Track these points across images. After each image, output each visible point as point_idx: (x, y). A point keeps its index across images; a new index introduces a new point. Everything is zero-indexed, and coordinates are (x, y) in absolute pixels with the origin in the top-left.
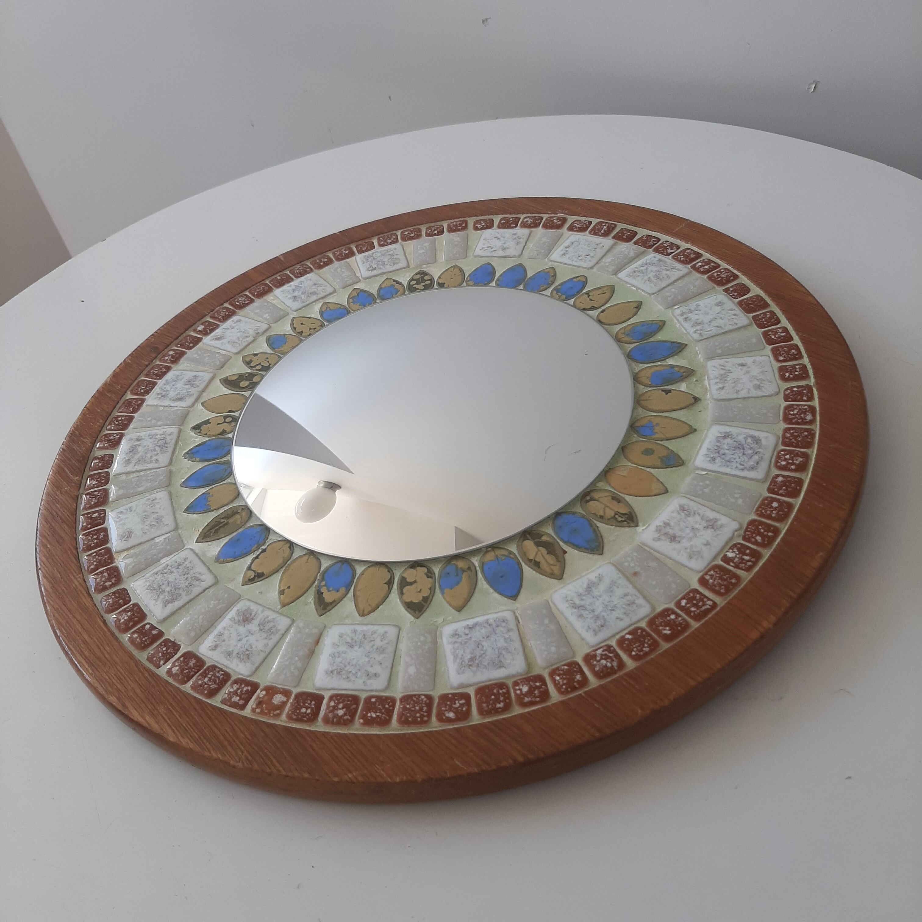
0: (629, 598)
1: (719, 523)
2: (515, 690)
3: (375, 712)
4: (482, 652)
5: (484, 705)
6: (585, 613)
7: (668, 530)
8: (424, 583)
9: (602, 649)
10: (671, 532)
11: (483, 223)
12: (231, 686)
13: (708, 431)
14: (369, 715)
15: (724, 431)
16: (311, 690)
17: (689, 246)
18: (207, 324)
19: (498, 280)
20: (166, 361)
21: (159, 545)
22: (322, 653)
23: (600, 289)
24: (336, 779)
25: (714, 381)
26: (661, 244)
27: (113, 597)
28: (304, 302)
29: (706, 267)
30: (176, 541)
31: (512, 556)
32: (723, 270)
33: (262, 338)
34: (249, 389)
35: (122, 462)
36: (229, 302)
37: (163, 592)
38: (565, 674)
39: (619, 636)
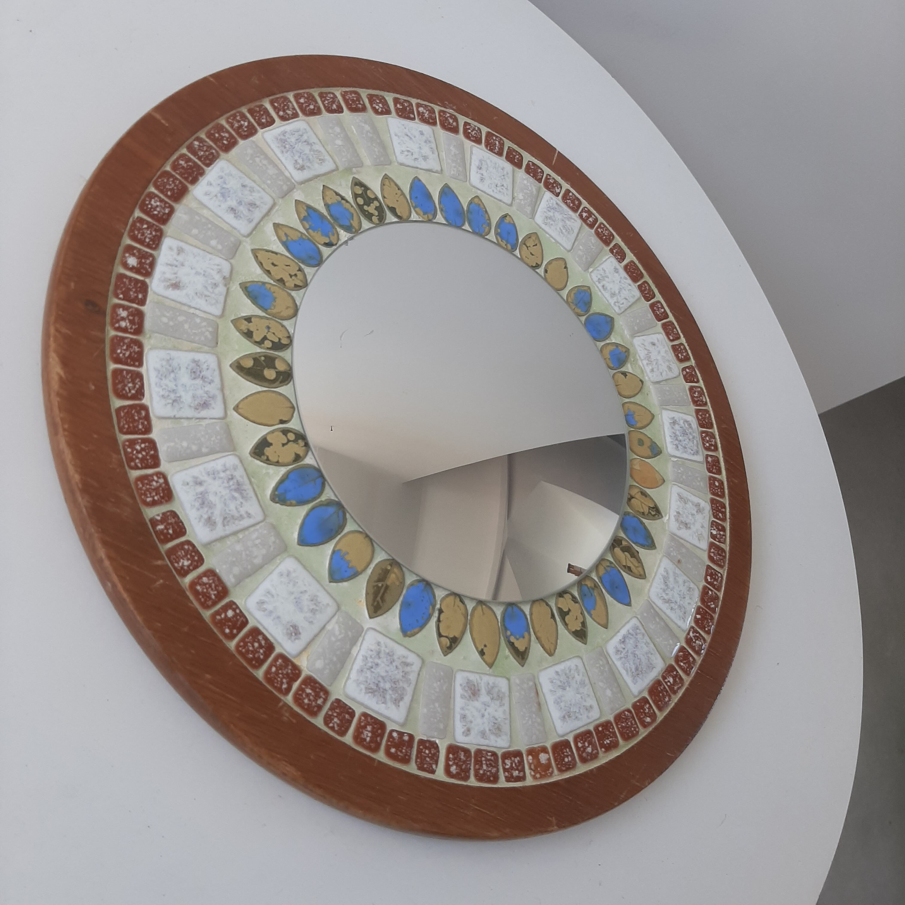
0: (686, 584)
1: (701, 506)
2: (666, 683)
3: (608, 739)
4: (639, 661)
5: (660, 703)
6: (673, 605)
7: (681, 518)
8: (575, 609)
9: (691, 632)
10: (683, 520)
11: (378, 101)
12: (504, 763)
13: (662, 416)
14: (605, 743)
15: (670, 417)
16: (558, 739)
17: (568, 187)
18: (137, 254)
19: (442, 210)
20: (125, 330)
21: (337, 633)
22: (546, 702)
23: (530, 238)
24: (616, 804)
25: (645, 362)
26: (547, 178)
27: (335, 714)
28: (250, 221)
29: (591, 219)
30: (350, 623)
31: (613, 566)
32: (602, 226)
33: (235, 288)
34: (281, 382)
35: (201, 524)
36: (138, 206)
37: (385, 690)
38: (683, 659)
39: (693, 618)
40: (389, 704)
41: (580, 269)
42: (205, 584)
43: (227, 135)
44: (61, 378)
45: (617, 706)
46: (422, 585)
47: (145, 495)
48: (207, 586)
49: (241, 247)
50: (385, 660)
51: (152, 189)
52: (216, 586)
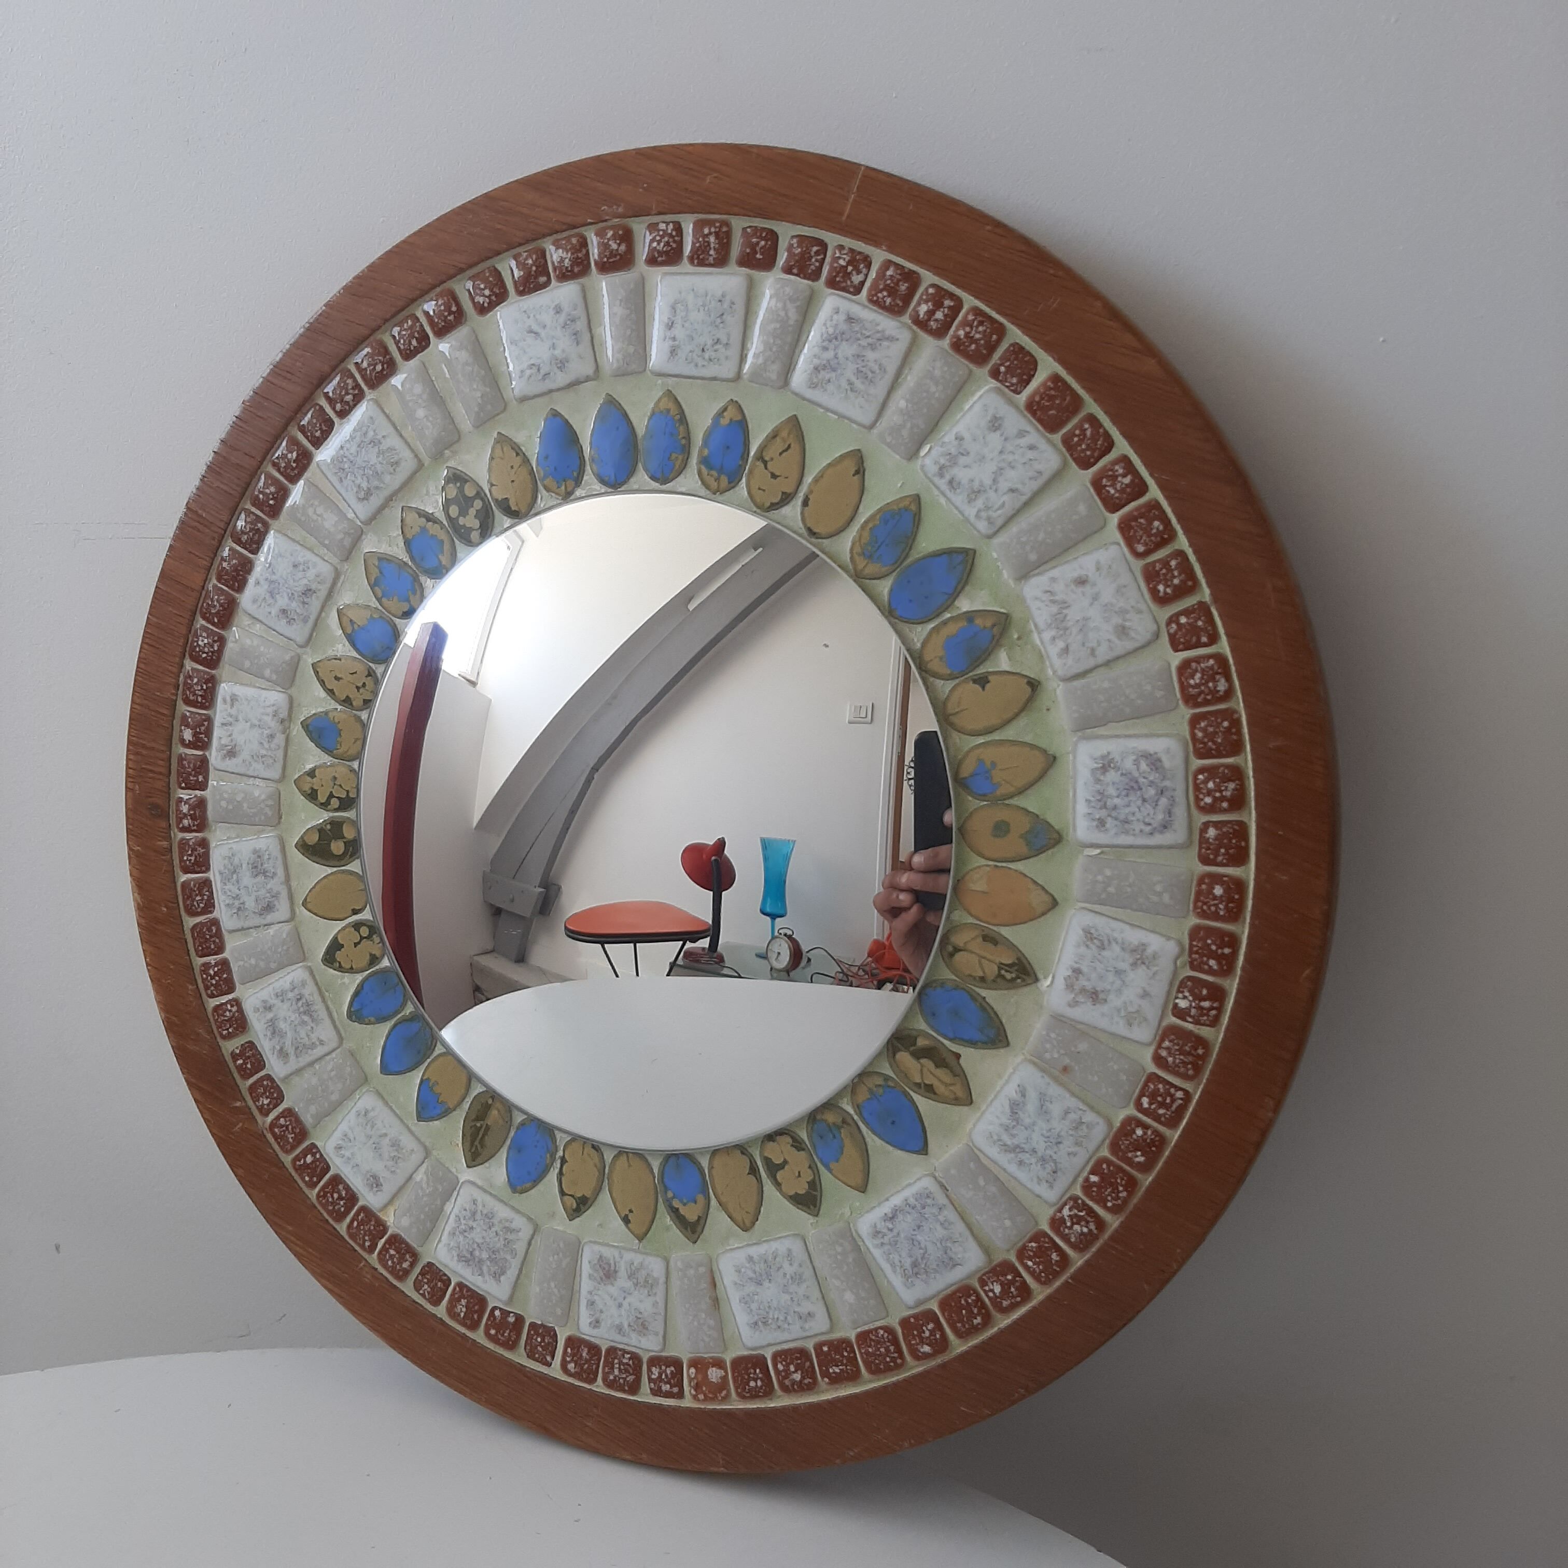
0: (1072, 1116)
1: (1149, 951)
2: (986, 1292)
3: (838, 1366)
4: (922, 1251)
5: (959, 1325)
6: (1025, 1157)
7: (1083, 982)
8: (798, 1160)
9: (1067, 1207)
10: (1089, 985)
11: (482, 286)
12: (649, 1371)
13: (1075, 757)
14: (831, 1371)
15: (1099, 754)
16: (745, 1352)
17: (887, 255)
18: (192, 723)
19: (593, 461)
20: (189, 829)
21: (424, 1186)
22: (728, 1298)
23: (776, 436)
26: (834, 259)
27: (425, 1280)
28: (305, 620)
29: (939, 315)
30: (441, 1173)
31: (891, 1084)
32: (971, 318)
33: (297, 730)
34: (351, 856)
35: (275, 1056)
36: (187, 654)
37: (481, 1261)
38: (1035, 1256)
39: (1081, 1180)
40: (487, 1277)
41: (898, 457)
42: (282, 1126)
43: (273, 489)
45: (864, 1320)
46: (534, 1125)
47: (221, 1027)
48: (285, 1128)
49: (301, 662)
50: (482, 1223)
51: (200, 621)
52: (293, 1129)
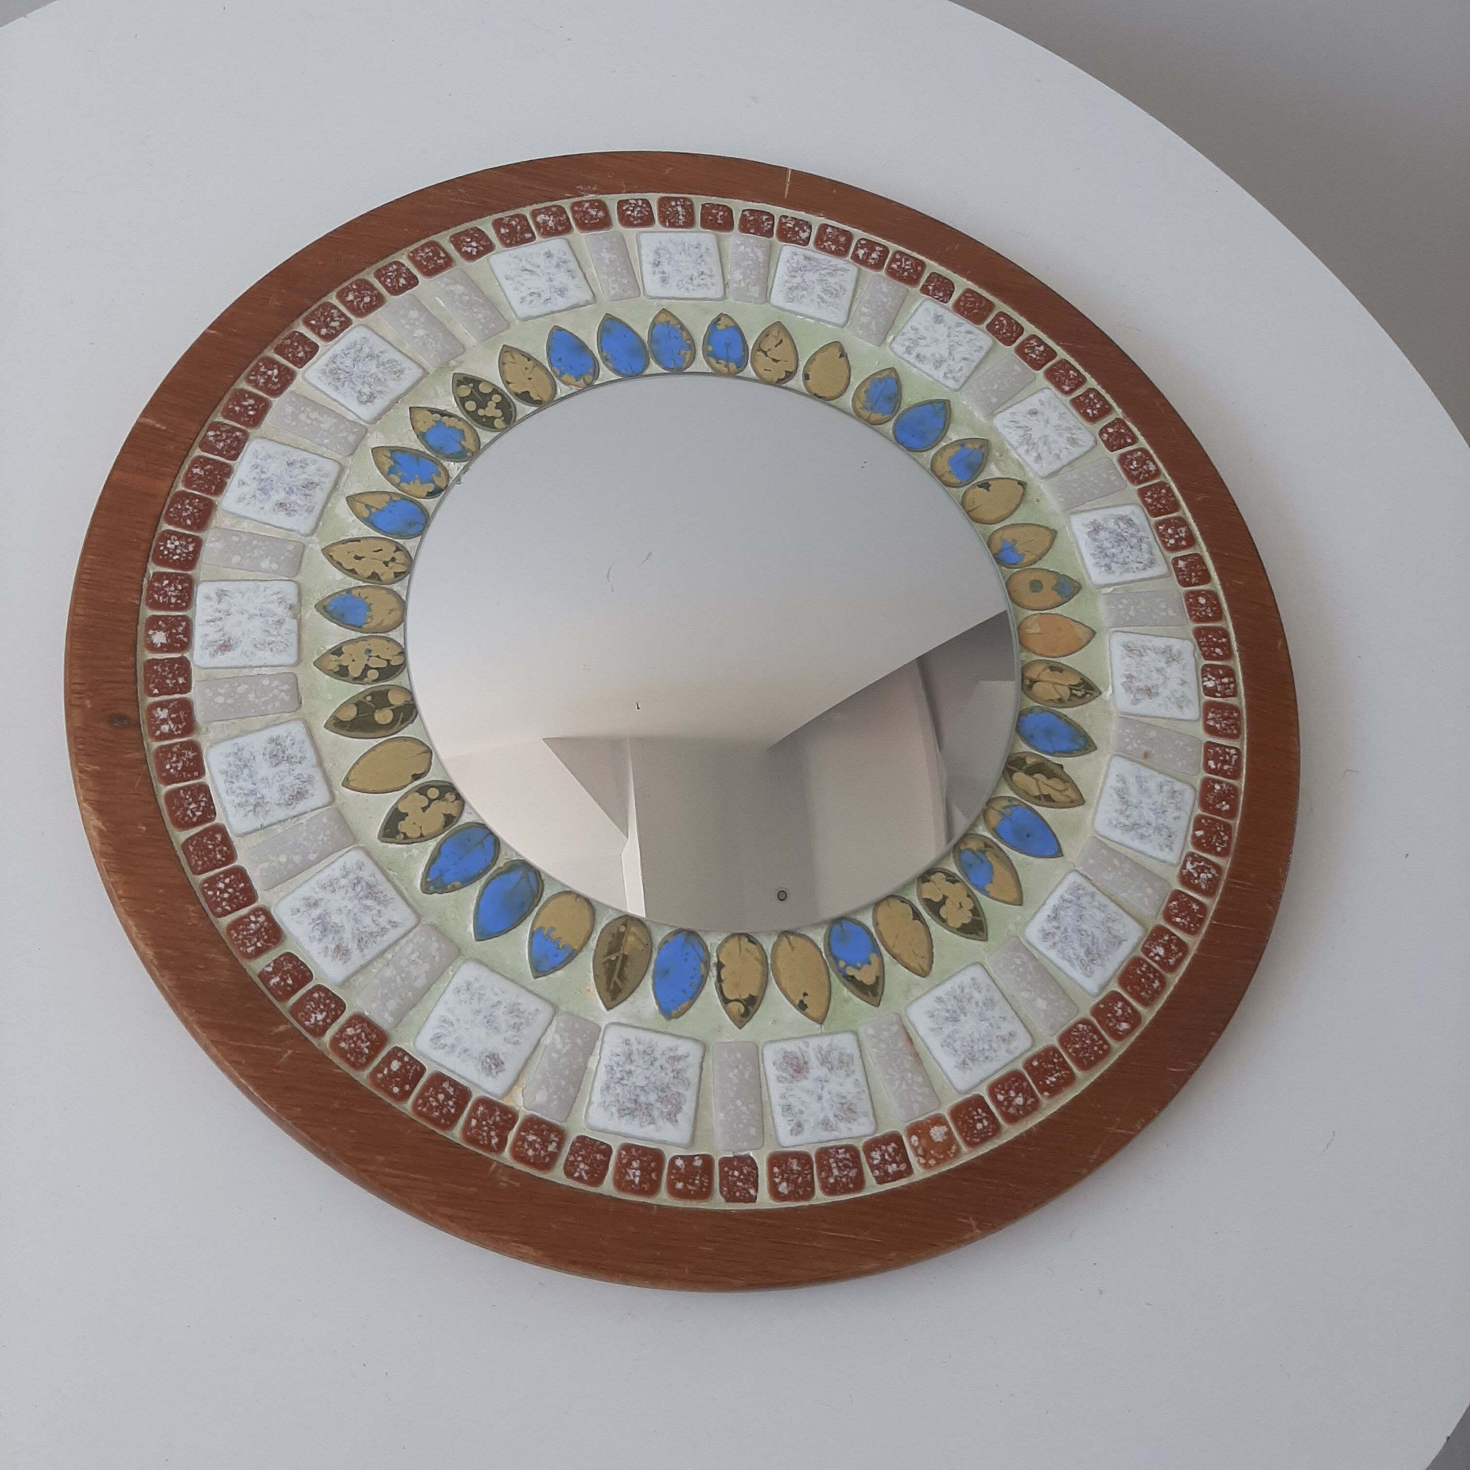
0: (1166, 788)
1: (1174, 650)
2: (1152, 958)
3: (1052, 1075)
4: (1090, 938)
5: (1143, 994)
6: (1143, 831)
7: (1136, 684)
8: (955, 893)
9: (1189, 863)
10: (1141, 685)
11: (469, 240)
12: (869, 1157)
13: (1071, 527)
14: (1048, 1082)
15: (1088, 522)
16: (959, 1099)
17: (823, 220)
18: (164, 626)
19: (605, 360)
20: (170, 735)
21: (559, 1046)
22: (928, 1048)
23: (767, 336)
24: (1085, 1171)
25: (1022, 450)
26: (781, 224)
27: (580, 1159)
28: (310, 510)
29: (874, 255)
30: (577, 1026)
31: (1015, 803)
32: (898, 257)
33: (311, 614)
34: (402, 723)
35: (329, 958)
36: (150, 559)
37: (649, 1105)
38: (1180, 911)
39: (1189, 838)
40: (660, 1123)
41: (870, 345)
42: (351, 1037)
43: (252, 402)
44: (100, 832)
45: (1062, 1020)
46: (681, 937)
47: (244, 945)
48: (355, 1039)
49: (307, 551)
50: (641, 1062)
51: (166, 527)
52: (366, 1036)
